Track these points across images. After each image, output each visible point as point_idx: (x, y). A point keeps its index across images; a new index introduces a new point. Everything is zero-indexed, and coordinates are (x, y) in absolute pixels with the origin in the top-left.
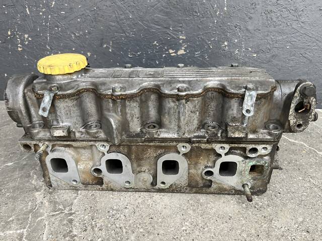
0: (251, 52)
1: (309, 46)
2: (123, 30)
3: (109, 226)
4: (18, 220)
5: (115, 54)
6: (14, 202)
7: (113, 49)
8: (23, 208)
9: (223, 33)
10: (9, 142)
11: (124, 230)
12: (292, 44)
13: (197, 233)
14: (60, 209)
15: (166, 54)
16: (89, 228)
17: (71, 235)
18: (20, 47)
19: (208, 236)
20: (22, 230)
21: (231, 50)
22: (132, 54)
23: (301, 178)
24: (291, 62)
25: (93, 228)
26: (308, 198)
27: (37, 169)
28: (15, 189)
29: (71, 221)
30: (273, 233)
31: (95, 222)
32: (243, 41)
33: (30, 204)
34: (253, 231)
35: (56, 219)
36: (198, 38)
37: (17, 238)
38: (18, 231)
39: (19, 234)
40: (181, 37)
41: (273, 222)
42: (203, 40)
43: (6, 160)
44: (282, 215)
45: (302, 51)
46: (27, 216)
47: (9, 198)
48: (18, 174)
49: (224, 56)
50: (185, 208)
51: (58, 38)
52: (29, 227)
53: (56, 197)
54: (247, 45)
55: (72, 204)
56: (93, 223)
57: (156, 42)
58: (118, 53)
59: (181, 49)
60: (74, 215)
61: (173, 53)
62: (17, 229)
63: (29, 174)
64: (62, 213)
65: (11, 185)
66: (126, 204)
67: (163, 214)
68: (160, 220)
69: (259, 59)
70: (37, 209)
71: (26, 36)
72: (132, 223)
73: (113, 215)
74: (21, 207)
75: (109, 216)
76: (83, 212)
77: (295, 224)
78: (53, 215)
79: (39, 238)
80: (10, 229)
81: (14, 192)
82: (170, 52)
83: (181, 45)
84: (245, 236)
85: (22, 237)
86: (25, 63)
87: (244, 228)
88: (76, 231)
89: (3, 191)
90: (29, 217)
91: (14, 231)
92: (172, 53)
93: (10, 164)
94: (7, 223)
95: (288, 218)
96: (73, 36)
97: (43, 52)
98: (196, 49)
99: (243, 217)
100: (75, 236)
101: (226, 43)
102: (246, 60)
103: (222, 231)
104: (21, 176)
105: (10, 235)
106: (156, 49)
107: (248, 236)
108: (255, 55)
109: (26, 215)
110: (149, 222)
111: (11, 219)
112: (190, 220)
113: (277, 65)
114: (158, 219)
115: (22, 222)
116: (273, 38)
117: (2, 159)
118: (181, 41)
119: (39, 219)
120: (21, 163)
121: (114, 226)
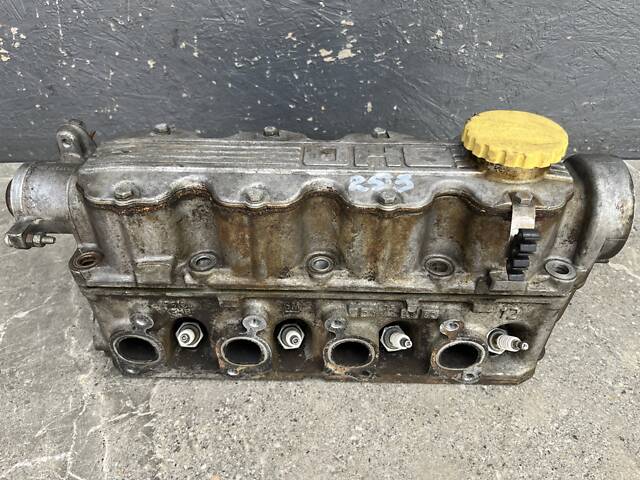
0: (491, 48)
1: (612, 34)
2: (219, 10)
3: (220, 438)
4: (54, 434)
5: (205, 62)
6: (41, 397)
7: (201, 52)
8: (59, 409)
9: (433, 10)
10: (14, 265)
11: (247, 446)
12: (578, 31)
13: (377, 446)
14: (128, 409)
15: (313, 58)
16: (184, 444)
17: (153, 461)
18: (5, 54)
19: (396, 451)
20: (63, 455)
21: (451, 47)
22: (243, 61)
23: (571, 324)
24: (575, 69)
25: (190, 444)
26: (582, 368)
27: (76, 323)
28: (41, 368)
29: (149, 432)
30: (512, 442)
31: (193, 431)
32: (475, 27)
33: (71, 399)
34: (476, 439)
35: (122, 429)
36: (381, 23)
37: (56, 470)
38: (57, 458)
39: (60, 462)
40: (343, 22)
41: (513, 418)
42: (391, 27)
43: (13, 306)
44: (530, 404)
45: (598, 46)
46: (70, 426)
47: (30, 390)
48: (41, 337)
49: (434, 59)
50: (356, 397)
51: (80, 32)
52: (76, 448)
53: (118, 384)
54: (483, 35)
55: (148, 398)
56: (191, 434)
57: (290, 34)
58: (213, 59)
59: (345, 48)
60: (154, 420)
61: (329, 56)
62: (54, 454)
63: (62, 335)
64: (132, 415)
65: (31, 361)
66: (247, 393)
67: (316, 410)
68: (311, 423)
69: (507, 63)
70: (86, 411)
71: (14, 30)
72: (261, 431)
73: (226, 417)
74: (56, 407)
75: (219, 419)
76: (170, 412)
77: (553, 422)
78: (116, 422)
79: (96, 469)
80: (41, 452)
81: (38, 375)
82: (323, 55)
83: (344, 39)
84: (462, 448)
85: (64, 469)
86: (20, 87)
87: (460, 432)
88: (161, 450)
89: (17, 373)
90: (72, 428)
91: (50, 458)
92: (326, 57)
93: (22, 315)
94: (35, 441)
95: (541, 410)
96: (112, 25)
97: (53, 63)
98: (377, 46)
99: (460, 411)
100: (161, 461)
101: (439, 33)
102: (482, 66)
103: (420, 440)
104: (47, 340)
105: (44, 465)
106: (293, 49)
107: (466, 449)
108: (500, 56)
109: (66, 423)
110: (290, 428)
111: (40, 432)
112: (364, 421)
113: (545, 74)
114: (307, 422)
115: (62, 439)
116: (538, 18)
117: (6, 304)
118: (344, 31)
119: (92, 430)
120: (43, 311)
121: (228, 438)
